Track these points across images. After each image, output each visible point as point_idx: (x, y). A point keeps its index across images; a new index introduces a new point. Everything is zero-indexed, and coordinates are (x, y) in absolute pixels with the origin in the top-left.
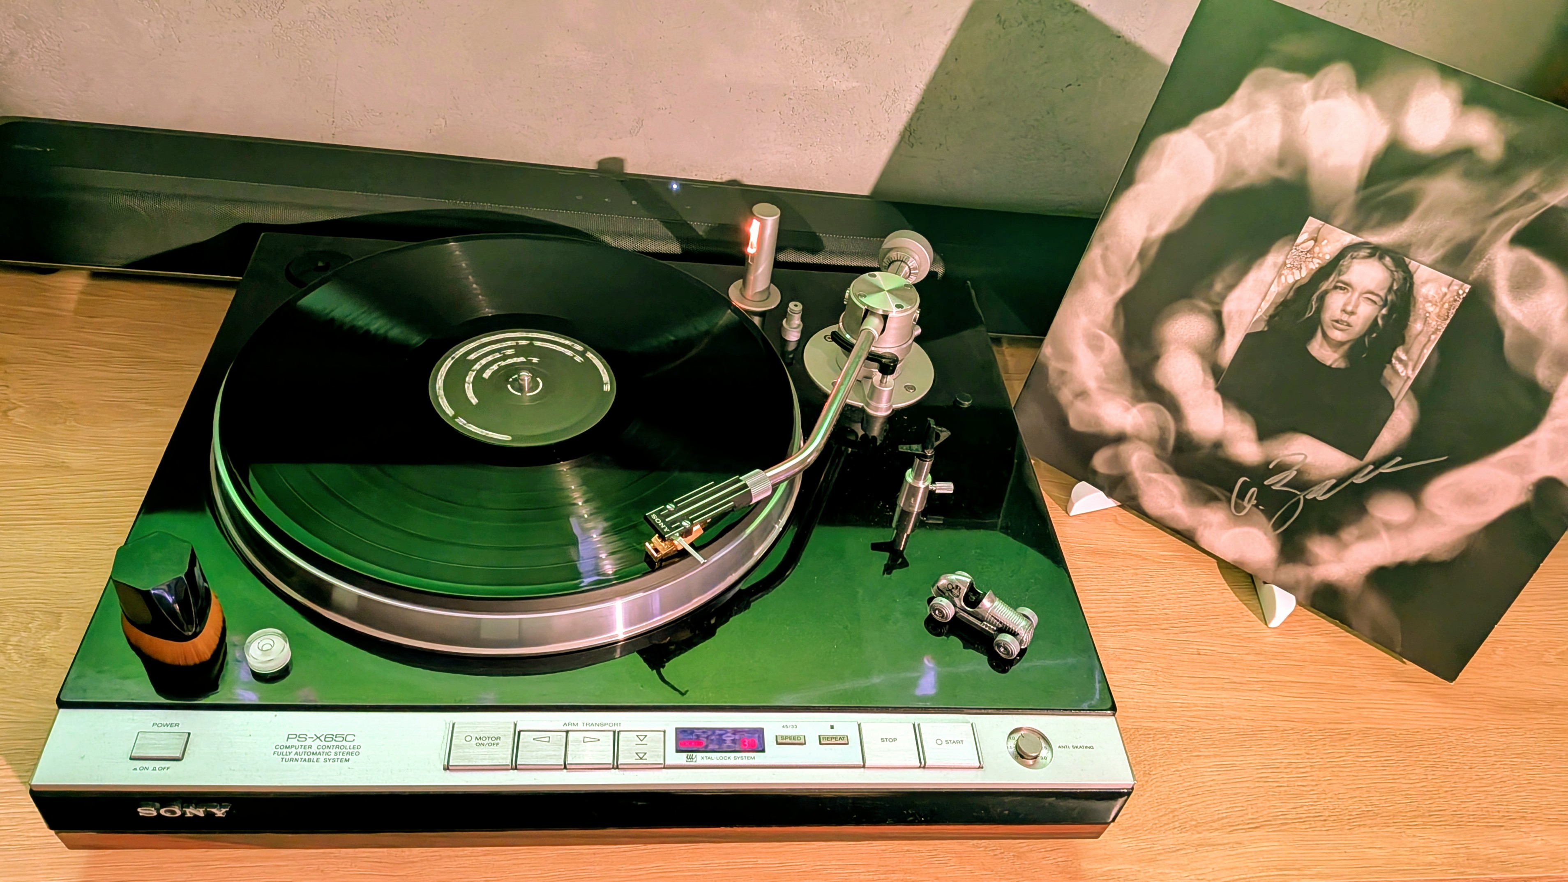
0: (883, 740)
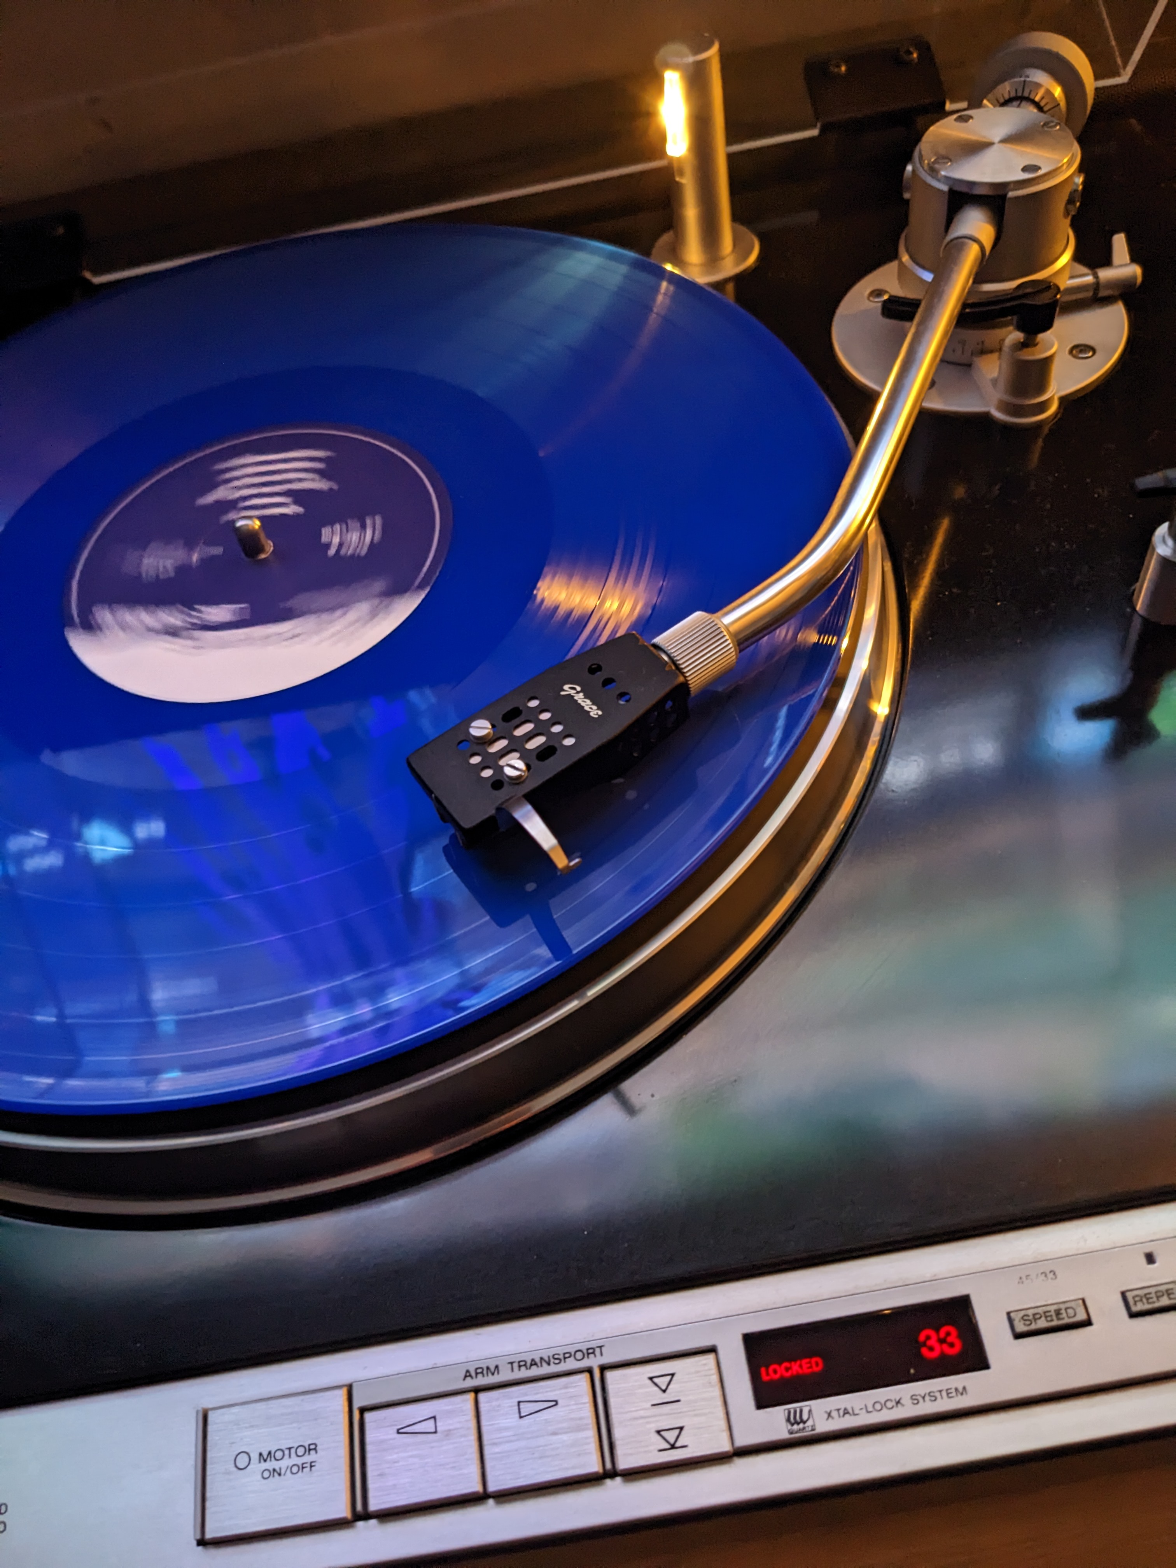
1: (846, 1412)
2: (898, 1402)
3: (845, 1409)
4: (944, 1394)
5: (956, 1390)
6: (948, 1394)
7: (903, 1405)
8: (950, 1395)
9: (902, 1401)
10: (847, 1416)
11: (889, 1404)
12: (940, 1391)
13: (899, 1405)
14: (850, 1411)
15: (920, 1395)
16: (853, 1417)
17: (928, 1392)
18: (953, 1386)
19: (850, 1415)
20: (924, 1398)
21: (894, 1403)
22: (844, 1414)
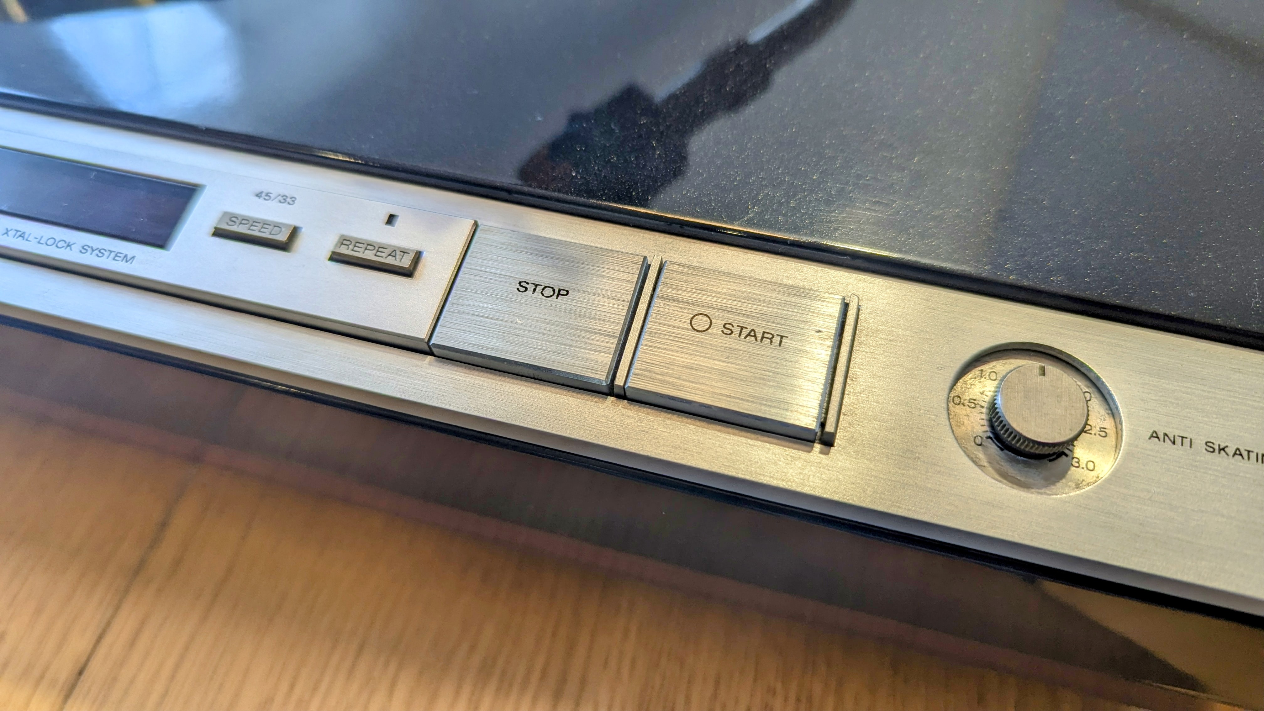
0: (523, 286)
1: (22, 236)
2: (69, 245)
3: (24, 233)
4: (113, 255)
5: (126, 256)
6: (116, 256)
7: (71, 249)
8: (117, 258)
9: (73, 246)
10: (21, 238)
11: (60, 245)
12: (111, 252)
13: (69, 248)
14: (26, 236)
15: (92, 248)
16: (25, 242)
17: (100, 247)
18: (125, 252)
19: (23, 239)
20: (93, 250)
21: (65, 245)
22: (20, 236)
